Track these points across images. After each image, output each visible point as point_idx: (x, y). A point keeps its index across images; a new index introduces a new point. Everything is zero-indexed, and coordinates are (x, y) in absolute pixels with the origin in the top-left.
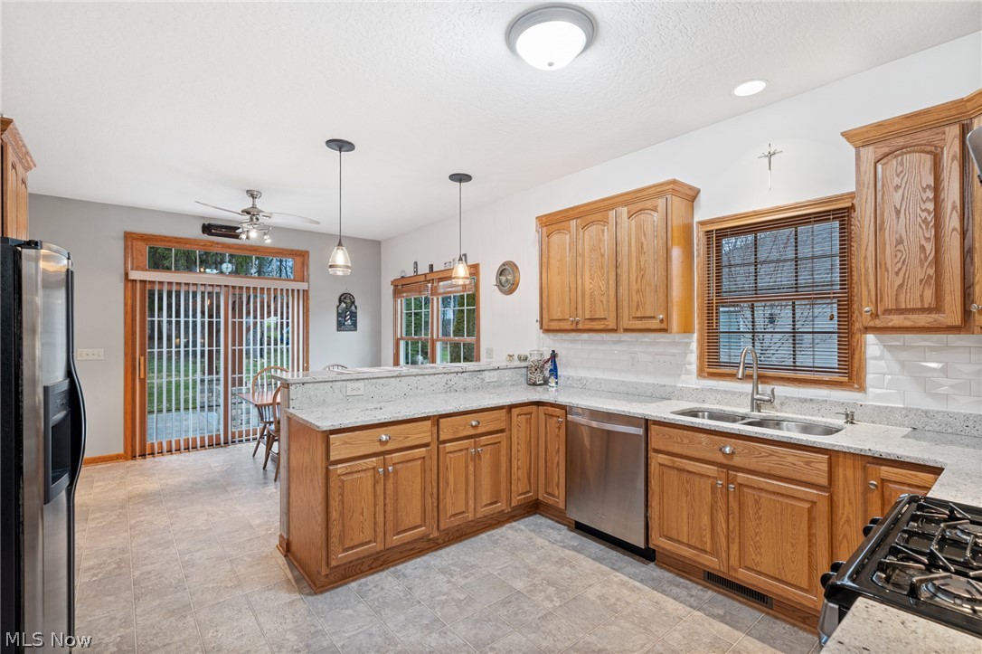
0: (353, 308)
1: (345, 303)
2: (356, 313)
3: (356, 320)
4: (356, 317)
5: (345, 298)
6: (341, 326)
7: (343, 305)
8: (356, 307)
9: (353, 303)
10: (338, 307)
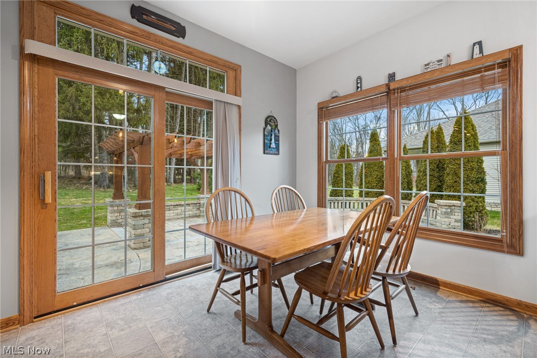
0: (277, 131)
1: (270, 125)
2: (278, 137)
3: (279, 144)
4: (279, 141)
5: (270, 121)
6: (266, 148)
7: (269, 127)
8: (278, 131)
9: (276, 126)
10: (264, 129)
